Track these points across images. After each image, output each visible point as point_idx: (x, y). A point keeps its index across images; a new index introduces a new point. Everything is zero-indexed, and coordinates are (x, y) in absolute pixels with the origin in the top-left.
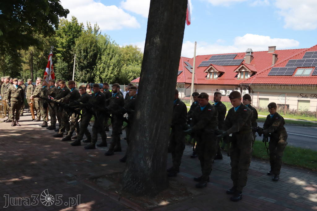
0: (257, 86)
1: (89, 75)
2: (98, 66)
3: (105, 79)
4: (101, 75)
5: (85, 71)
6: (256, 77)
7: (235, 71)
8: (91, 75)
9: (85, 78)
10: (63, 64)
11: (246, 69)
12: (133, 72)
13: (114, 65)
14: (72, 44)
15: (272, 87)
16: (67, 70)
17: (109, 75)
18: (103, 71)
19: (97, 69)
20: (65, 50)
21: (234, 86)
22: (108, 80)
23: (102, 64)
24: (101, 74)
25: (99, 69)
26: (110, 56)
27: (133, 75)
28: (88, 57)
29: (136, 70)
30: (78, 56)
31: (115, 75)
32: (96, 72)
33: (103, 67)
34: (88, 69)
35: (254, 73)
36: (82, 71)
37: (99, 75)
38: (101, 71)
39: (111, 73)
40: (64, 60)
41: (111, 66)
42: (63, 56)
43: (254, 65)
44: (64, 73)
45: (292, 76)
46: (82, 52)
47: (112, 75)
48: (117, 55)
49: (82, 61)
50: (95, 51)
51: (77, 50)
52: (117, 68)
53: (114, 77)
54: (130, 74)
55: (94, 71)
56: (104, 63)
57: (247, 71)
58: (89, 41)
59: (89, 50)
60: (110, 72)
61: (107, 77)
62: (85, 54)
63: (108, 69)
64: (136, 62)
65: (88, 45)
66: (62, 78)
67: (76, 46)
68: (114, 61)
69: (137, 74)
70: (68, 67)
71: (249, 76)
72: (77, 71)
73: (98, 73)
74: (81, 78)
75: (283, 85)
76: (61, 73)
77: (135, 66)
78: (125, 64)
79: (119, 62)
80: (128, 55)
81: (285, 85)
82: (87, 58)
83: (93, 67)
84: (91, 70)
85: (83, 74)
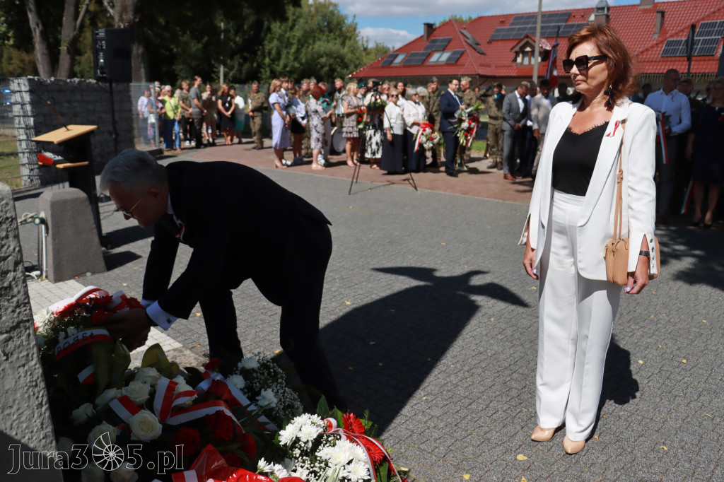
1: (246, 66)
2: (265, 47)
4: (273, 65)
5: (240, 58)
8: (252, 66)
9: (241, 73)
12: (327, 55)
17: (291, 64)
18: (277, 57)
19: (263, 52)
23: (275, 41)
24: (273, 63)
25: (270, 53)
27: (328, 63)
29: (332, 50)
31: (301, 64)
32: (262, 60)
33: (277, 48)
34: (245, 54)
36: (232, 58)
37: (269, 66)
38: (273, 55)
39: (295, 61)
41: (292, 44)
52: (304, 48)
53: (301, 68)
54: (323, 60)
55: (257, 57)
56: (278, 40)
60: (291, 58)
61: (288, 69)
63: (288, 53)
64: (331, 34)
69: (335, 60)
73: (267, 60)
74: (231, 74)
77: (328, 42)
82: (244, 30)
83: (256, 48)
84: (252, 56)
85: (236, 66)
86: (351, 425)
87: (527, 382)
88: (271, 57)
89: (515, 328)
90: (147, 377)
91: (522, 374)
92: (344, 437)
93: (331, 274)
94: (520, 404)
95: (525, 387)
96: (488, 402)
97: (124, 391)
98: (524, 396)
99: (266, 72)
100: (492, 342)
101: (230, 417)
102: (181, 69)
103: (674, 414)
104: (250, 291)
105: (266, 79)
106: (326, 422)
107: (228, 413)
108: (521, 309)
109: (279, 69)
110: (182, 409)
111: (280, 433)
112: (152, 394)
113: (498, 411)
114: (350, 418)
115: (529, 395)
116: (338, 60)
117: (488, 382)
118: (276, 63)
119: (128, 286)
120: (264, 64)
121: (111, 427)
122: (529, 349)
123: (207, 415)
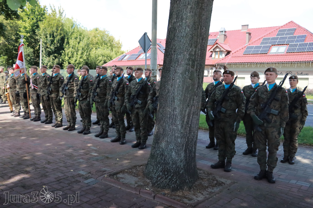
0: (233, 66)
1: (56, 60)
2: (66, 51)
4: (70, 60)
5: (53, 56)
6: (232, 56)
7: (210, 51)
8: (59, 60)
9: (53, 64)
10: (28, 50)
11: (221, 49)
12: (103, 56)
13: (83, 49)
14: (36, 28)
15: (247, 65)
16: (33, 56)
17: (78, 60)
18: (72, 56)
19: (65, 54)
20: (29, 35)
21: (209, 66)
22: (77, 66)
23: (71, 49)
25: (68, 54)
26: (78, 40)
27: (103, 59)
28: (55, 41)
29: (106, 53)
30: (44, 41)
31: (84, 60)
32: (64, 58)
33: (71, 52)
34: (55, 55)
35: (228, 53)
36: (49, 56)
37: (68, 60)
38: (70, 55)
39: (81, 58)
40: (28, 46)
41: (79, 50)
42: (27, 42)
43: (228, 44)
44: (30, 60)
45: (267, 54)
46: (48, 36)
47: (81, 60)
48: (85, 39)
49: (49, 47)
50: (63, 35)
51: (42, 34)
52: (86, 52)
53: (84, 61)
54: (100, 58)
55: (62, 56)
56: (73, 48)
57: (222, 50)
58: (55, 25)
59: (55, 34)
60: (79, 56)
61: (77, 62)
62: (52, 38)
63: (77, 54)
64: (106, 45)
65: (54, 29)
66: (28, 64)
67: (41, 30)
68: (82, 44)
70: (34, 52)
71: (224, 55)
72: (43, 57)
73: (67, 58)
74: (49, 64)
75: (259, 64)
76: (27, 60)
77: (104, 49)
78: (94, 48)
79: (88, 45)
80: (97, 38)
81: (261, 64)
82: (54, 43)
83: (61, 52)
84: (59, 56)
85: (51, 60)
88: (69, 56)
116: (108, 58)
118: (71, 59)
120: (65, 59)
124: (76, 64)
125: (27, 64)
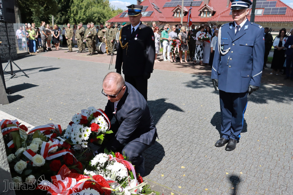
0: (222, 23)
2: (71, 9)
3: (78, 20)
5: (60, 14)
6: (220, 16)
7: (200, 11)
8: (66, 17)
9: (61, 20)
11: (208, 10)
12: (97, 13)
17: (82, 17)
18: (76, 13)
25: (73, 12)
27: (98, 16)
33: (76, 10)
34: (63, 12)
35: (214, 13)
37: (73, 17)
39: (84, 15)
41: (82, 8)
43: (212, 6)
52: (88, 10)
53: (87, 18)
54: (96, 15)
55: (68, 13)
60: (82, 14)
61: (81, 19)
63: (81, 12)
69: (100, 15)
71: (210, 15)
74: (57, 21)
77: (98, 7)
83: (67, 9)
84: (66, 13)
85: (59, 17)
86: (119, 157)
87: (183, 140)
88: (74, 14)
89: (177, 120)
90: (37, 142)
91: (181, 137)
92: (116, 161)
93: (104, 101)
94: (181, 148)
95: (183, 141)
96: (169, 148)
97: (28, 148)
98: (182, 145)
99: (72, 20)
100: (169, 125)
101: (72, 155)
102: (35, 18)
103: (237, 148)
104: (71, 109)
105: (72, 23)
106: (109, 156)
107: (71, 154)
108: (179, 112)
109: (77, 18)
110: (52, 154)
111: (91, 161)
112: (40, 148)
113: (173, 151)
114: (118, 154)
115: (184, 144)
116: (102, 15)
117: (169, 140)
118: (76, 16)
119: (19, 109)
120: (71, 16)
121: (24, 162)
122: (183, 127)
123: (63, 155)
124: (80, 20)
125: (39, 20)
